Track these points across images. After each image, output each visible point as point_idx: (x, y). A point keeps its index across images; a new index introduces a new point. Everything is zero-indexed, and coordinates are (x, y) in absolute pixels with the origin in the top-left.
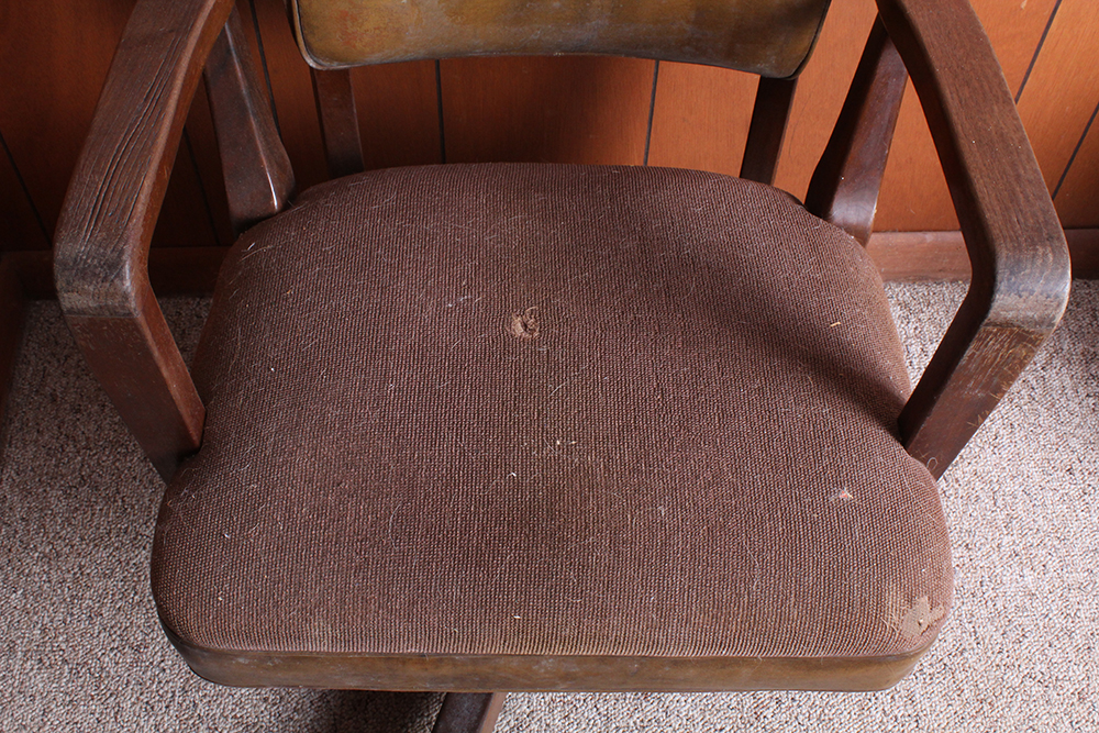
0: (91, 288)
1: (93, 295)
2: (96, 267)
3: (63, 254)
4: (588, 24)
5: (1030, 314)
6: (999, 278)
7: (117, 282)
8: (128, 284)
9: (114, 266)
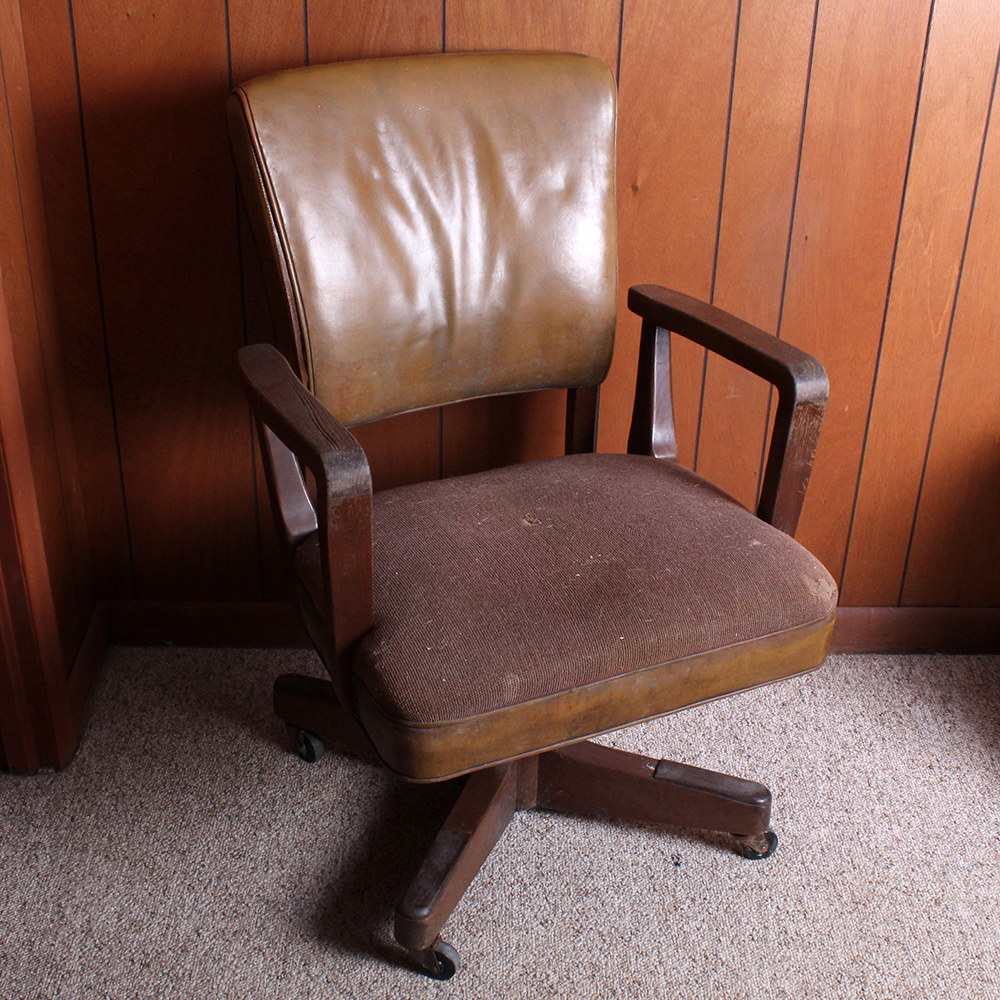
1: (350, 479)
6: (794, 376)
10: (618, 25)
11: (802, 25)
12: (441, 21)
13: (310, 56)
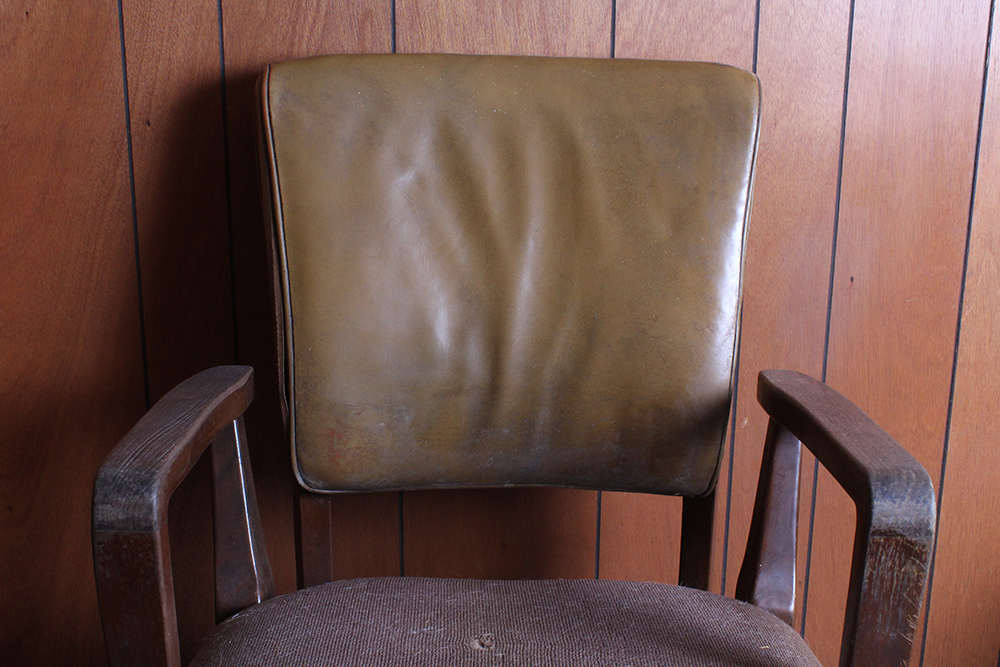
0: (123, 500)
1: (124, 507)
2: (131, 483)
3: (105, 475)
4: (532, 450)
5: (907, 519)
6: (873, 488)
7: (146, 494)
8: (154, 496)
9: (146, 483)
10: (610, 17)
11: (837, 11)
12: (390, 17)
13: (227, 63)
